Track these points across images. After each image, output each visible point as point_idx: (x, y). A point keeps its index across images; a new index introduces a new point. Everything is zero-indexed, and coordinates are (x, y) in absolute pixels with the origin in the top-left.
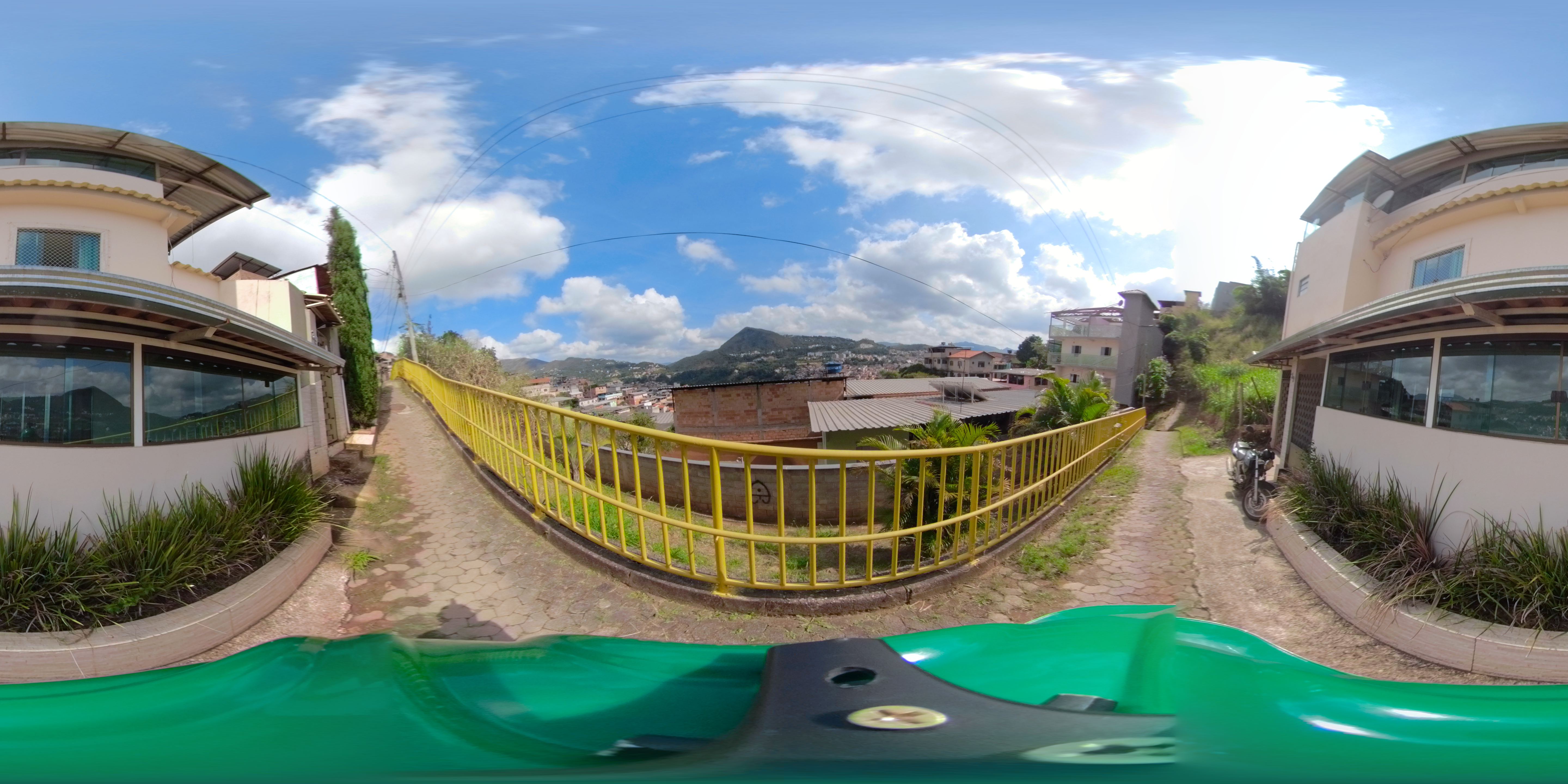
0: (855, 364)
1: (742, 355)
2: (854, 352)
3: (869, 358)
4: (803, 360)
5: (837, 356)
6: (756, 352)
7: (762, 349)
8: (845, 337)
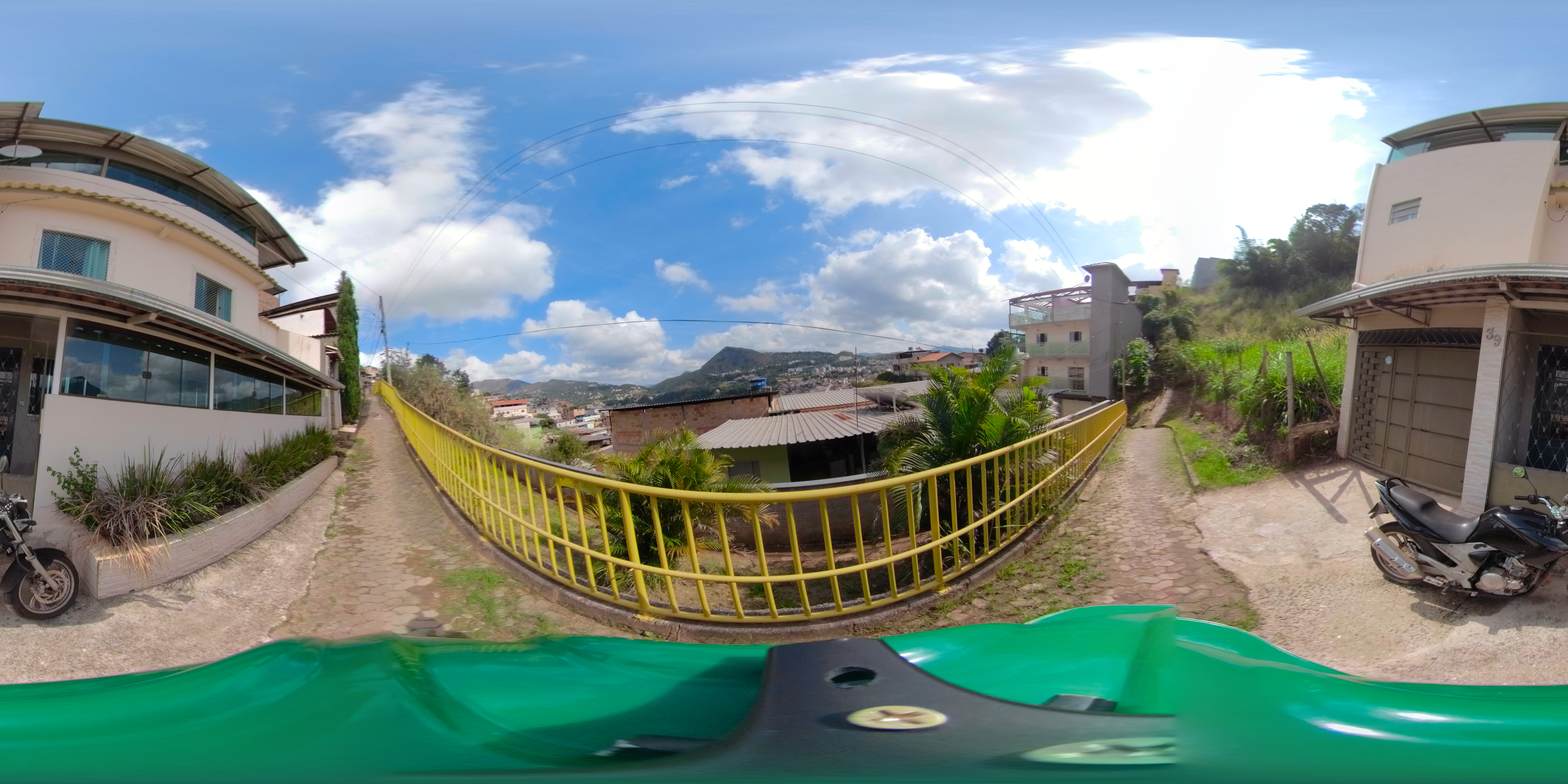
0: (836, 377)
1: (723, 374)
2: (833, 365)
3: (849, 370)
4: (783, 376)
5: (818, 370)
6: (737, 371)
7: (743, 368)
8: (824, 351)
